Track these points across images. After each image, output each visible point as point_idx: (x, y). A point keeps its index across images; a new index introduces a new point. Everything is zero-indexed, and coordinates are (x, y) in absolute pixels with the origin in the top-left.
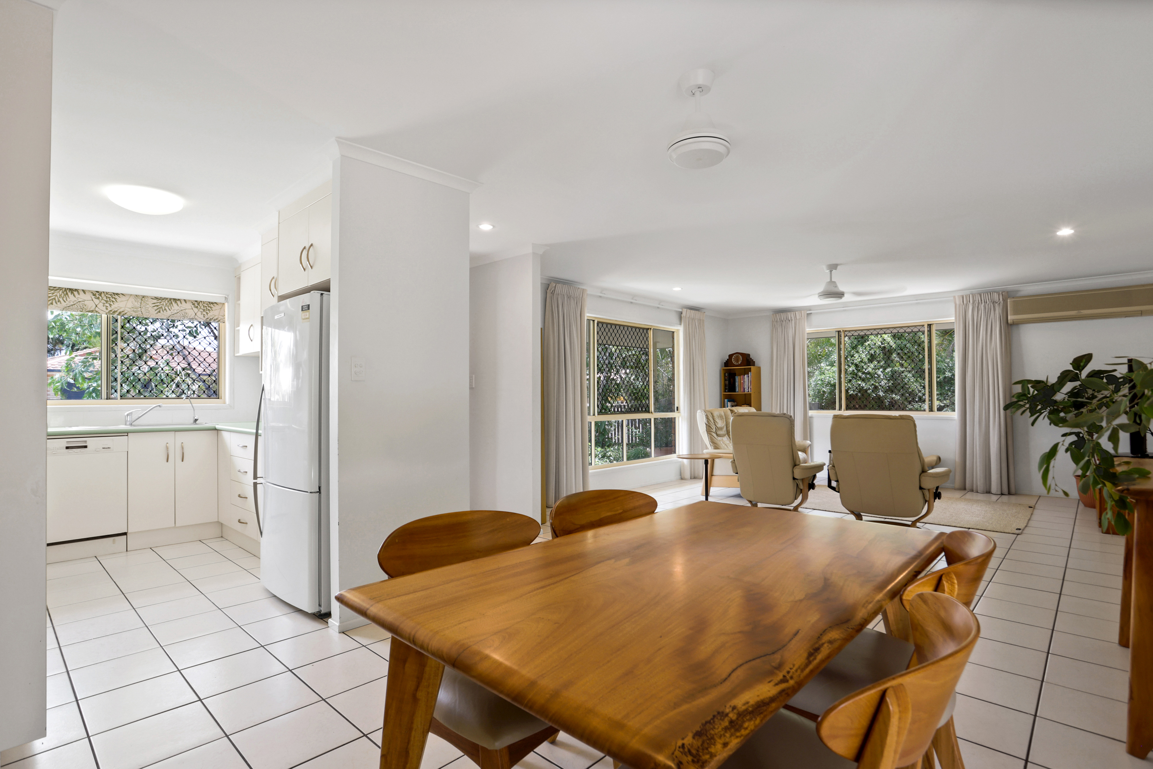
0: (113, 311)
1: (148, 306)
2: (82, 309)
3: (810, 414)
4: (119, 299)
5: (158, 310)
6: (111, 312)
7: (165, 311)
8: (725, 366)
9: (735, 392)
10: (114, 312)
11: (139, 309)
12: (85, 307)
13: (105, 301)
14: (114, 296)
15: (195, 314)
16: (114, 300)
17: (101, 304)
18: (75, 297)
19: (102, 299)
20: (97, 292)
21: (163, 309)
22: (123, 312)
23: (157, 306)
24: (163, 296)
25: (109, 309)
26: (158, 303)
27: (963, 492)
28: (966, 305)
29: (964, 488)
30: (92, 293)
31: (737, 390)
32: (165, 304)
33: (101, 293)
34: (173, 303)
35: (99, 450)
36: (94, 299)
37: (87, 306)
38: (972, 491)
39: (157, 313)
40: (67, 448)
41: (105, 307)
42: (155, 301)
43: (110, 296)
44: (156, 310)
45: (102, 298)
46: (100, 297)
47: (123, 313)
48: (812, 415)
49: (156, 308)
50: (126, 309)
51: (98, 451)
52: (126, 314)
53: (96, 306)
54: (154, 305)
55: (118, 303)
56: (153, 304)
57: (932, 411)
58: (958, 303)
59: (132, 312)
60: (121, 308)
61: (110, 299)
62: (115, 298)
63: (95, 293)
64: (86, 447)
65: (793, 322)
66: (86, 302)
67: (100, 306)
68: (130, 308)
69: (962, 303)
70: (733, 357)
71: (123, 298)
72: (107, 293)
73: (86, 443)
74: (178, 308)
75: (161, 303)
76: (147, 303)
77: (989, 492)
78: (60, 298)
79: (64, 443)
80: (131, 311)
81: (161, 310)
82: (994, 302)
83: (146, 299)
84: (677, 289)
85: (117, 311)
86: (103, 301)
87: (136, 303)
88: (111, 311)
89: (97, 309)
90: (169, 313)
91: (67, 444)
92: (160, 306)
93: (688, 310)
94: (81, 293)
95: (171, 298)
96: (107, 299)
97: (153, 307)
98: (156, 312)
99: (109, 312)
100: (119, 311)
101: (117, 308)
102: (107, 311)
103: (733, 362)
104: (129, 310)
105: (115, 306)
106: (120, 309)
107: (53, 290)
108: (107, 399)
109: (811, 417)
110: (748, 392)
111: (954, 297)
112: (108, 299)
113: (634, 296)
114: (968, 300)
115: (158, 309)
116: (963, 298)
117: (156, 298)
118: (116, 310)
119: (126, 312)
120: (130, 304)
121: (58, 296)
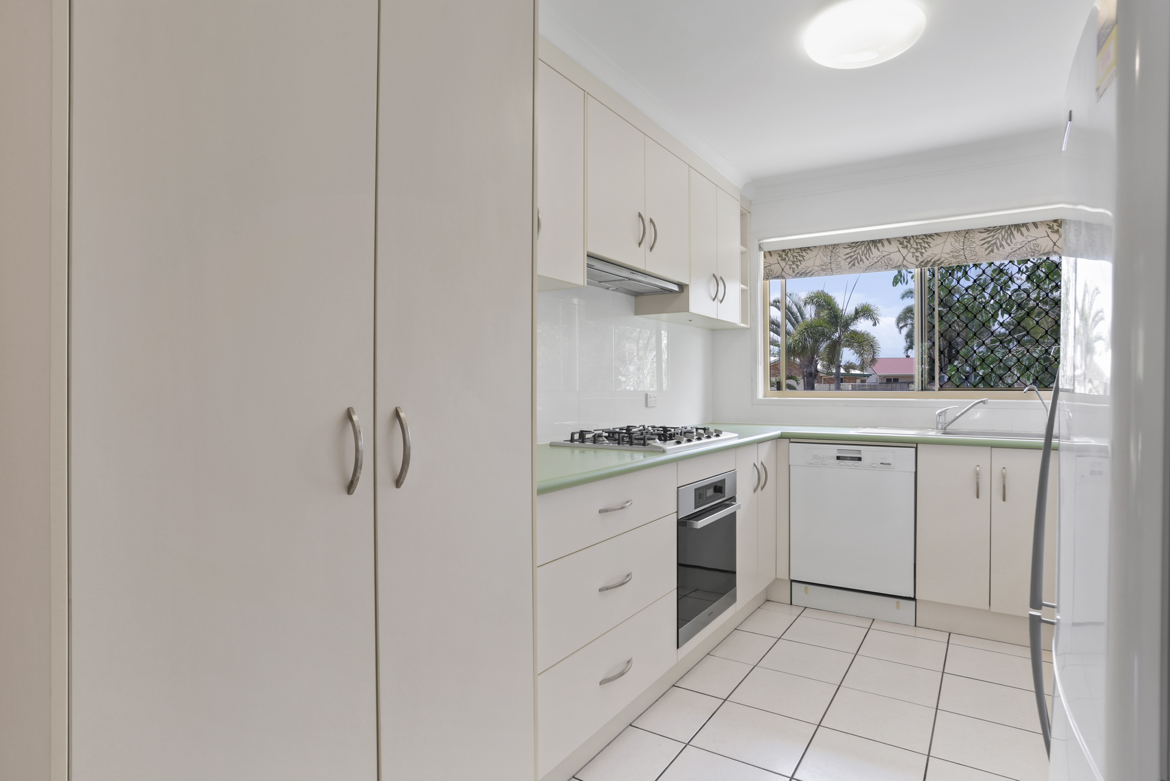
0: (925, 261)
1: (975, 245)
2: (887, 266)
4: (933, 243)
5: (990, 249)
6: (923, 264)
7: (1001, 249)
10: (927, 263)
11: (962, 253)
12: (890, 262)
13: (915, 248)
14: (926, 240)
15: (1053, 244)
16: (926, 245)
17: (910, 255)
18: (879, 251)
19: (911, 247)
20: (905, 238)
21: (999, 245)
22: (938, 260)
23: (989, 242)
24: (998, 224)
25: (921, 260)
26: (989, 237)
30: (899, 241)
32: (1000, 237)
33: (910, 238)
34: (1015, 233)
35: (875, 465)
36: (901, 249)
37: (893, 261)
39: (989, 254)
40: (838, 458)
41: (915, 258)
42: (985, 235)
43: (921, 241)
44: (986, 250)
45: (911, 245)
46: (908, 244)
47: (938, 262)
49: (986, 246)
50: (943, 255)
51: (874, 467)
52: (942, 262)
53: (904, 259)
54: (984, 242)
55: (932, 249)
56: (981, 240)
59: (951, 259)
60: (936, 255)
61: (921, 245)
62: (927, 243)
63: (902, 241)
64: (859, 459)
66: (892, 256)
67: (909, 257)
68: (948, 254)
71: (939, 240)
72: (917, 237)
73: (860, 453)
74: (1023, 239)
75: (995, 237)
76: (973, 240)
78: (862, 255)
79: (833, 450)
80: (950, 257)
81: (995, 247)
83: (972, 235)
85: (930, 261)
86: (912, 250)
87: (957, 245)
88: (922, 262)
89: (905, 263)
90: (1008, 249)
91: (838, 452)
92: (993, 242)
94: (886, 243)
95: (1010, 224)
96: (917, 245)
97: (982, 245)
98: (987, 252)
99: (919, 264)
100: (933, 260)
101: (931, 256)
102: (917, 263)
104: (947, 256)
105: (928, 254)
106: (935, 257)
107: (854, 247)
108: (922, 390)
112: (919, 245)
115: (989, 247)
117: (987, 230)
118: (929, 259)
119: (942, 259)
120: (948, 248)
121: (861, 253)
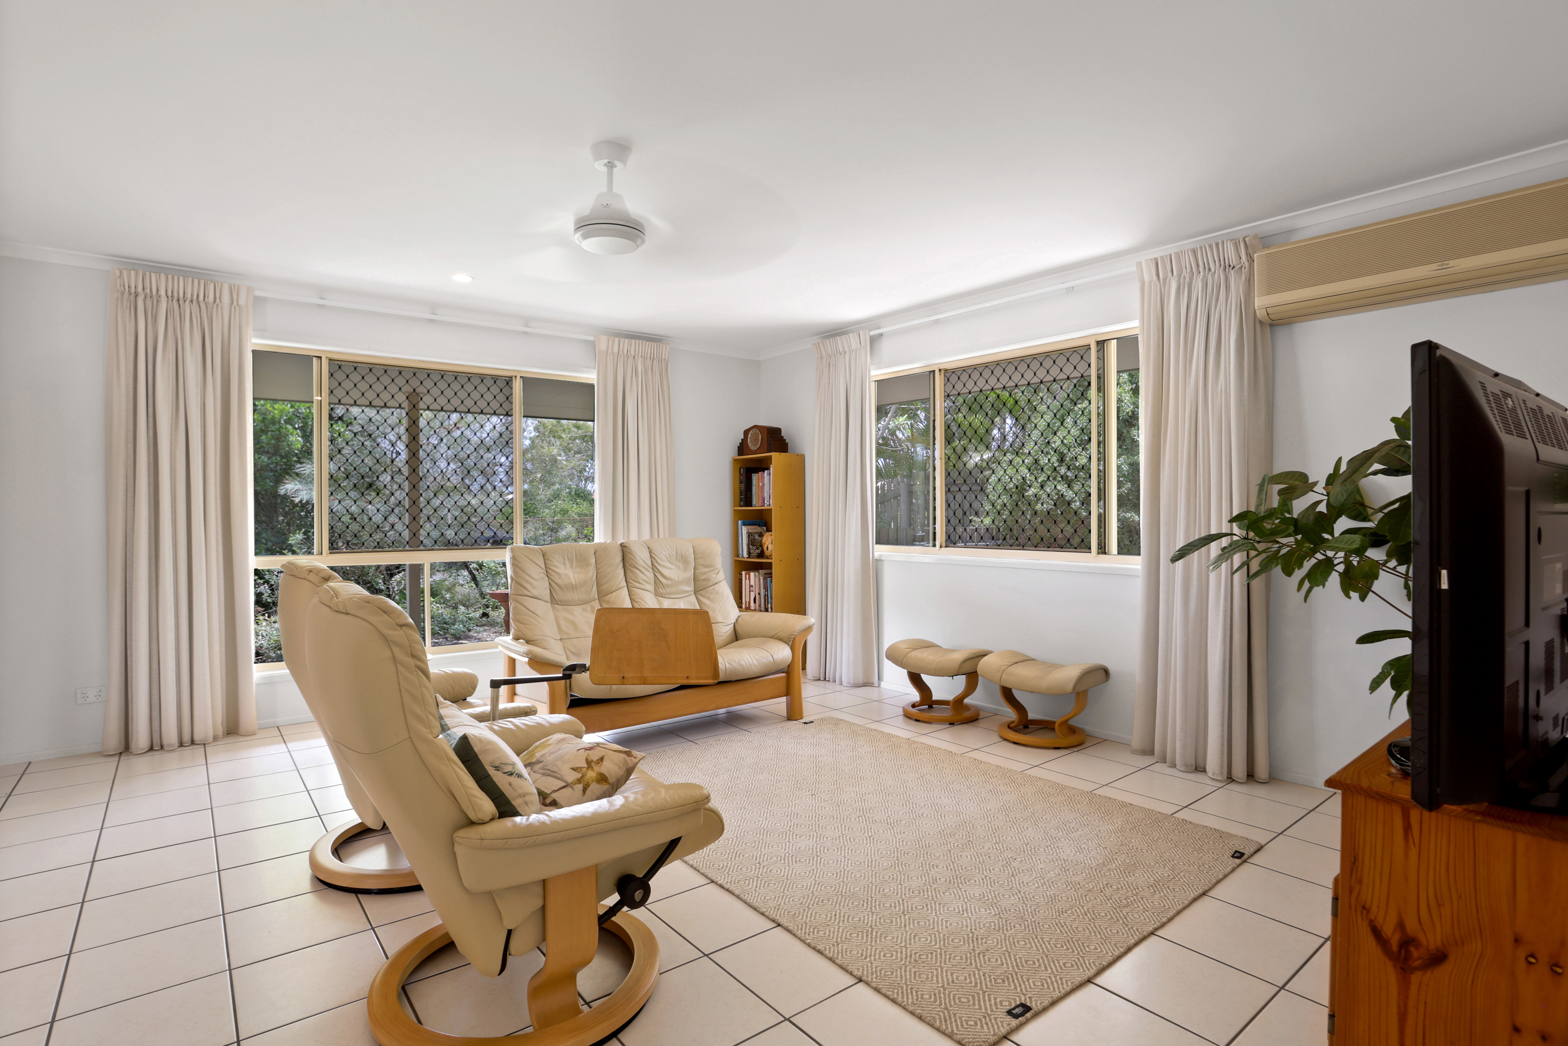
3: (876, 554)
8: (739, 455)
9: (751, 506)
27: (1147, 760)
28: (1165, 279)
29: (1148, 751)
31: (754, 502)
38: (1163, 760)
48: (881, 555)
57: (1105, 553)
58: (1146, 279)
65: (847, 356)
69: (1155, 277)
70: (749, 436)
77: (1199, 768)
82: (1227, 267)
84: (462, 278)
93: (622, 340)
103: (750, 445)
109: (878, 562)
110: (770, 505)
111: (1139, 265)
113: (322, 290)
114: (1169, 270)
116: (1157, 264)
